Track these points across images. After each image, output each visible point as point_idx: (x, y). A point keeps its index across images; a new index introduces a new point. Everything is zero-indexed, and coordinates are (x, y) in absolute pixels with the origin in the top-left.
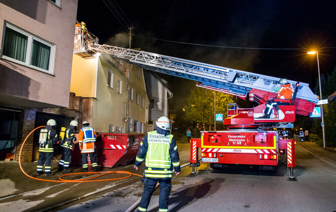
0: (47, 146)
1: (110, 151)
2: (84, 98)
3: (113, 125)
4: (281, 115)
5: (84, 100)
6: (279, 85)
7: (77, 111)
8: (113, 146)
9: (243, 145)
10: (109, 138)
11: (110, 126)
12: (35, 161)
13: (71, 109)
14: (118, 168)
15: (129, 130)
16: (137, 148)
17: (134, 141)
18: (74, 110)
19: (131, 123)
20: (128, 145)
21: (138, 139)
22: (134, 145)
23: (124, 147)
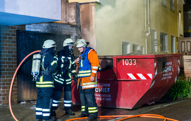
0: (41, 78)
1: (128, 84)
2: (81, 4)
3: (127, 44)
5: (82, 8)
7: (72, 26)
8: (132, 76)
10: (126, 63)
12: (22, 103)
13: (64, 22)
14: (143, 109)
15: (153, 50)
16: (170, 77)
17: (164, 66)
18: (68, 24)
19: (156, 38)
20: (156, 73)
21: (171, 63)
22: (165, 73)
23: (150, 75)
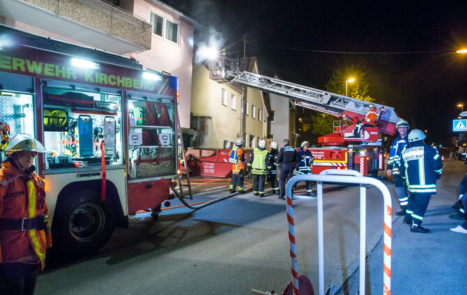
1: (223, 165)
3: (228, 141)
4: (367, 136)
6: (368, 108)
7: (195, 130)
8: (226, 160)
9: (322, 159)
10: (223, 153)
11: (225, 142)
19: (247, 138)
